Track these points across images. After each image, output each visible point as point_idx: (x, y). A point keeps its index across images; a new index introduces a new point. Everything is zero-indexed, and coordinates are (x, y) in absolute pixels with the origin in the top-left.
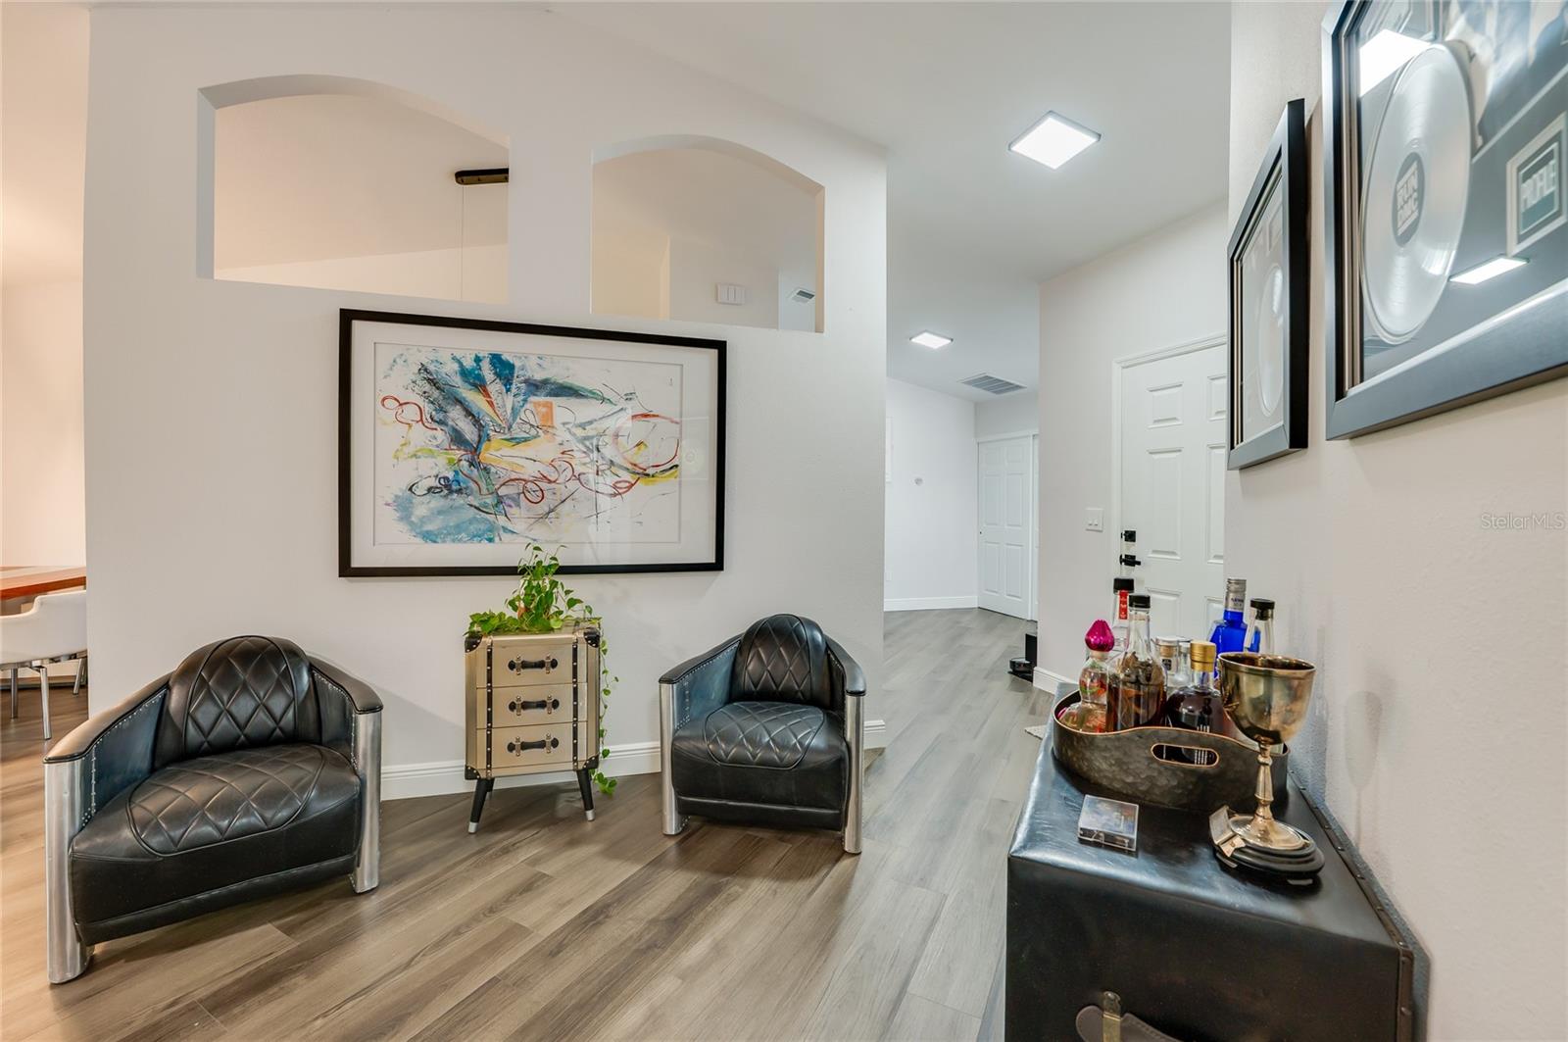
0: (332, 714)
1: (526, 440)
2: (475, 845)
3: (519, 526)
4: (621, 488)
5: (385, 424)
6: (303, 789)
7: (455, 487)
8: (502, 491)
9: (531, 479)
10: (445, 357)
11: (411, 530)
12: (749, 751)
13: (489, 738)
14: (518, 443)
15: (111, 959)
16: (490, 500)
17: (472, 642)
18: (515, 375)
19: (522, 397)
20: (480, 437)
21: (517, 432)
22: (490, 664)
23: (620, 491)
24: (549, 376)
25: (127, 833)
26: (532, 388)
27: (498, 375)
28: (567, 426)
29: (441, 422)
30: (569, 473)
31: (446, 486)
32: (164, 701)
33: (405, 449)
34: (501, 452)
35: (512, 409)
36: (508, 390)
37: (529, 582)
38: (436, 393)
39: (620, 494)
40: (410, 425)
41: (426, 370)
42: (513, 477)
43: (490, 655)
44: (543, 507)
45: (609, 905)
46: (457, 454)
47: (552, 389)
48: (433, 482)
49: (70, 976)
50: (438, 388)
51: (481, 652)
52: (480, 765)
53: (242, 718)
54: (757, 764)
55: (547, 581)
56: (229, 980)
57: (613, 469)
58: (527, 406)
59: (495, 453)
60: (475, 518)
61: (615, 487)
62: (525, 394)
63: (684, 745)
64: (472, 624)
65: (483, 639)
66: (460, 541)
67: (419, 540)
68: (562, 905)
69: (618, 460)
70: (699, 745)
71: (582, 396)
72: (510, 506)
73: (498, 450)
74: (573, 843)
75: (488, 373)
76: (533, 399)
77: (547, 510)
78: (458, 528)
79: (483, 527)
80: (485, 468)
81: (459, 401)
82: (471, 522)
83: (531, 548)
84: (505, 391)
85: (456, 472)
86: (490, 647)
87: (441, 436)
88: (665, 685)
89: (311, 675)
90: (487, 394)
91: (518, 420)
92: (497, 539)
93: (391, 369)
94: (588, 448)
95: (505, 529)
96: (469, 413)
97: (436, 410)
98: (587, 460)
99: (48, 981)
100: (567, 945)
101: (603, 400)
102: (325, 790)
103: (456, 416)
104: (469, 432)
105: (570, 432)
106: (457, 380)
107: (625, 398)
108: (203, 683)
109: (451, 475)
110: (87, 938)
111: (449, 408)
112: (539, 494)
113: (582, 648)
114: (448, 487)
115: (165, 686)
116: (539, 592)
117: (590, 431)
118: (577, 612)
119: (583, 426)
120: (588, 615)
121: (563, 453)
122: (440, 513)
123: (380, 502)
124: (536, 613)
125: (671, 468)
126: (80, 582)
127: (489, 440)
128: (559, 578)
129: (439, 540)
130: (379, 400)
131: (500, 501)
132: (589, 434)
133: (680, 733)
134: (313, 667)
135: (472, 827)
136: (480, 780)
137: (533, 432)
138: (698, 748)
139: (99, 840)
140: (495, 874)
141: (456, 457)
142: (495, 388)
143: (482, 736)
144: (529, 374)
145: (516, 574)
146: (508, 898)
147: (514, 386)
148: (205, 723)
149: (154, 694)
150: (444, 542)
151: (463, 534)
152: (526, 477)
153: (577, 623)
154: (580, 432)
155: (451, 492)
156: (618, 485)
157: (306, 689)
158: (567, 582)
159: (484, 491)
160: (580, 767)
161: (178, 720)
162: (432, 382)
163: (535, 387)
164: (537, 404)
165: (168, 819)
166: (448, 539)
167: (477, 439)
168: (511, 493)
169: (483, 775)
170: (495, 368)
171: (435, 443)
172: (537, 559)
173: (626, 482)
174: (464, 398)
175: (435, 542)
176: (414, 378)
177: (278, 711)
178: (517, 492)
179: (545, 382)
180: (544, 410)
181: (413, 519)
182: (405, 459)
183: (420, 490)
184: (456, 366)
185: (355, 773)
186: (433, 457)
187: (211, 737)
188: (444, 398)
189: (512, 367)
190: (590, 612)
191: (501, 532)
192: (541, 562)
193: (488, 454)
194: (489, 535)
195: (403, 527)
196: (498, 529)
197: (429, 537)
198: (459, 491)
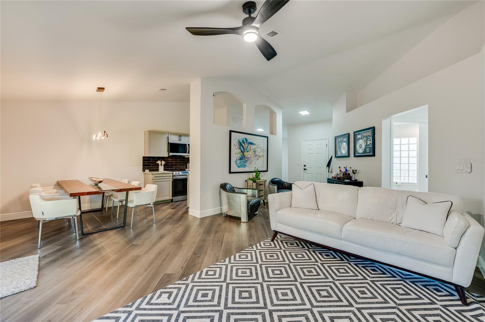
5: (234, 149)
9: (249, 157)
10: (240, 138)
11: (237, 166)
14: (248, 152)
16: (245, 161)
18: (248, 141)
21: (248, 150)
28: (252, 149)
29: (240, 149)
30: (253, 156)
38: (240, 144)
39: (258, 160)
40: (237, 149)
41: (238, 140)
42: (247, 157)
43: (257, 183)
44: (250, 162)
46: (242, 153)
47: (251, 144)
48: (239, 158)
55: (257, 173)
58: (249, 146)
65: (256, 181)
66: (242, 167)
69: (257, 155)
71: (254, 145)
72: (247, 162)
73: (246, 153)
78: (242, 165)
80: (244, 156)
81: (242, 145)
85: (241, 156)
87: (240, 151)
90: (245, 144)
91: (248, 148)
92: (246, 167)
93: (235, 140)
94: (255, 153)
95: (246, 165)
96: (243, 147)
97: (240, 147)
98: (255, 155)
101: (256, 145)
104: (243, 150)
106: (242, 142)
107: (258, 145)
112: (250, 160)
114: (241, 159)
116: (257, 175)
119: (254, 149)
121: (252, 153)
122: (240, 163)
123: (234, 161)
124: (257, 177)
125: (263, 156)
127: (245, 151)
130: (234, 145)
147: (247, 143)
154: (254, 150)
159: (244, 159)
162: (239, 142)
168: (247, 160)
170: (246, 140)
172: (256, 170)
173: (258, 158)
176: (237, 142)
179: (250, 142)
181: (237, 164)
182: (236, 154)
184: (242, 139)
186: (239, 154)
194: (244, 166)
197: (239, 167)
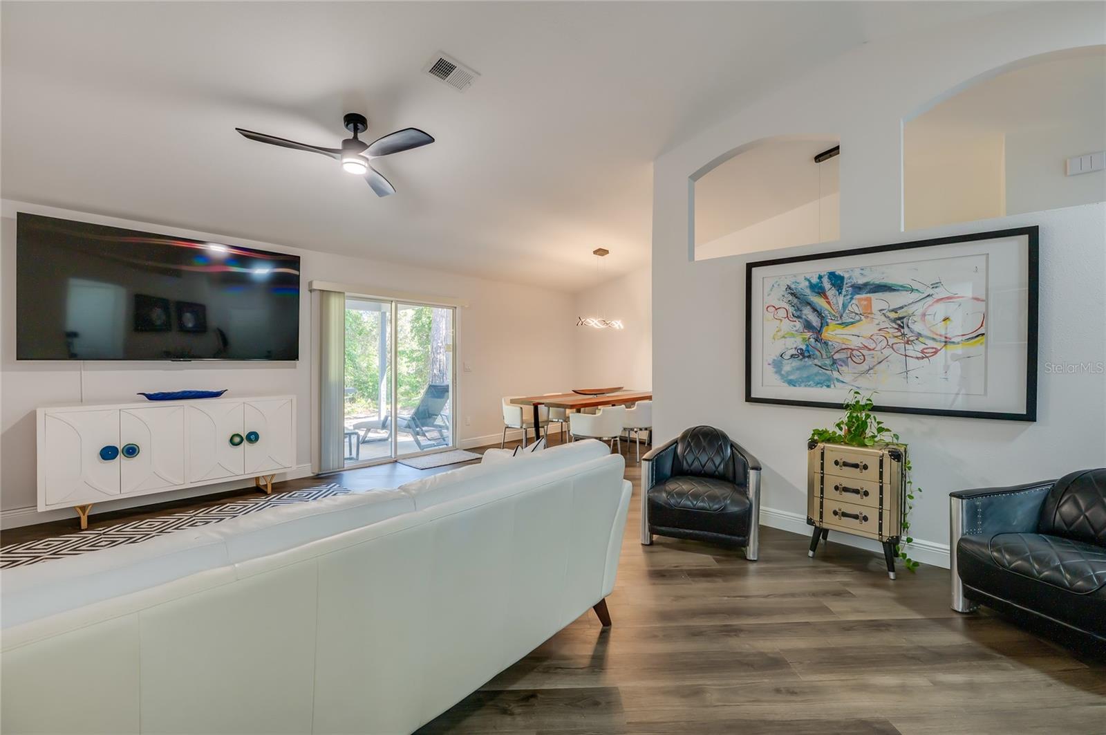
0: (740, 469)
1: (852, 323)
2: (811, 563)
3: (847, 378)
4: (926, 353)
5: (768, 320)
6: (725, 499)
7: (806, 354)
8: (836, 356)
9: (856, 348)
10: (801, 279)
11: (782, 379)
12: (1066, 579)
13: (822, 503)
14: (847, 326)
15: (659, 544)
16: (828, 362)
17: (812, 445)
18: (845, 283)
19: (849, 296)
20: (822, 324)
21: (846, 319)
22: (822, 459)
23: (927, 355)
24: (869, 280)
25: (664, 495)
26: (857, 290)
27: (833, 285)
28: (883, 312)
29: (798, 317)
30: (884, 343)
31: (801, 354)
32: (676, 448)
33: (779, 334)
34: (836, 332)
35: (843, 304)
36: (840, 293)
37: (851, 414)
38: (796, 301)
39: (927, 357)
40: (781, 320)
41: (790, 288)
42: (843, 348)
43: (823, 454)
44: (865, 366)
45: (890, 625)
46: (808, 335)
47: (871, 289)
48: (794, 352)
49: (646, 543)
50: (796, 298)
51: (817, 451)
52: (816, 518)
53: (703, 463)
54: (1041, 579)
55: (864, 414)
56: (695, 568)
57: (921, 339)
58: (853, 301)
59: (833, 333)
60: (818, 373)
61: (922, 352)
62: (851, 294)
63: (968, 546)
64: (813, 435)
65: (819, 444)
66: (809, 386)
67: (786, 384)
68: (857, 611)
70: (984, 550)
71: (894, 290)
72: (842, 366)
73: (833, 331)
74: (874, 586)
75: (827, 284)
76: (857, 296)
77: (868, 368)
78: (808, 378)
79: (823, 378)
80: (825, 343)
81: (809, 304)
82: (816, 375)
83: (852, 392)
84: (837, 293)
85: (807, 346)
86: (823, 449)
87: (799, 325)
88: (954, 499)
89: (732, 449)
90: (826, 297)
91: (847, 311)
92: (832, 386)
93: (771, 290)
94: (899, 325)
95: (838, 380)
96: (815, 310)
97: (795, 310)
98: (899, 334)
99: (641, 542)
100: (854, 630)
101: (912, 290)
102: (734, 502)
103: (808, 313)
104: (815, 320)
105: (885, 316)
106: (808, 291)
107: (932, 287)
108: (689, 444)
109: (804, 347)
110: (652, 531)
111: (803, 308)
112: (862, 357)
113: (887, 460)
114: (802, 354)
115: (676, 442)
116: (858, 421)
117: (901, 313)
118: (886, 437)
119: (895, 311)
120: (895, 441)
121: (880, 330)
122: (798, 369)
123: (765, 363)
124: (856, 433)
125: (977, 336)
126: (650, 398)
127: (827, 325)
128: (873, 414)
129: (797, 385)
130: (765, 309)
131: (834, 362)
132: (900, 316)
133: (967, 536)
134: (732, 446)
135: (811, 553)
136: (816, 527)
137: (857, 318)
138: (983, 553)
139: (656, 494)
140: (820, 580)
141: (807, 337)
142: (831, 292)
143: (817, 501)
144: (854, 281)
145: (843, 408)
146: (825, 594)
147: (844, 290)
148: (690, 462)
149: (673, 445)
150: (800, 386)
151: (811, 382)
152: (853, 348)
153: (887, 444)
154: (893, 315)
155: (804, 357)
156: (925, 351)
157: (729, 455)
158: (880, 417)
159: (824, 356)
160: (885, 540)
161: (680, 457)
162: (793, 294)
163: (858, 289)
164: (860, 300)
165: (677, 493)
166: (803, 384)
167: (820, 325)
168: (842, 357)
169: (818, 525)
170: (831, 281)
171: (795, 329)
172: (856, 399)
173: (933, 348)
174: (812, 301)
175: (795, 386)
176: (783, 293)
177: (717, 464)
178: (846, 356)
179: (866, 285)
180: (865, 303)
181: (783, 372)
182: (778, 339)
183: (787, 356)
184: (807, 283)
185: (748, 498)
186: (794, 337)
187: (692, 468)
188: (800, 303)
189: (842, 278)
190: (897, 439)
191: (835, 382)
192: (859, 401)
193: (828, 334)
194: (827, 382)
195: (777, 376)
196: (833, 380)
197: (792, 383)
198: (809, 357)
